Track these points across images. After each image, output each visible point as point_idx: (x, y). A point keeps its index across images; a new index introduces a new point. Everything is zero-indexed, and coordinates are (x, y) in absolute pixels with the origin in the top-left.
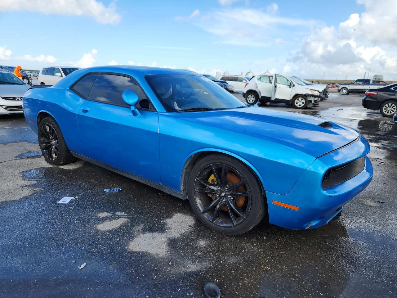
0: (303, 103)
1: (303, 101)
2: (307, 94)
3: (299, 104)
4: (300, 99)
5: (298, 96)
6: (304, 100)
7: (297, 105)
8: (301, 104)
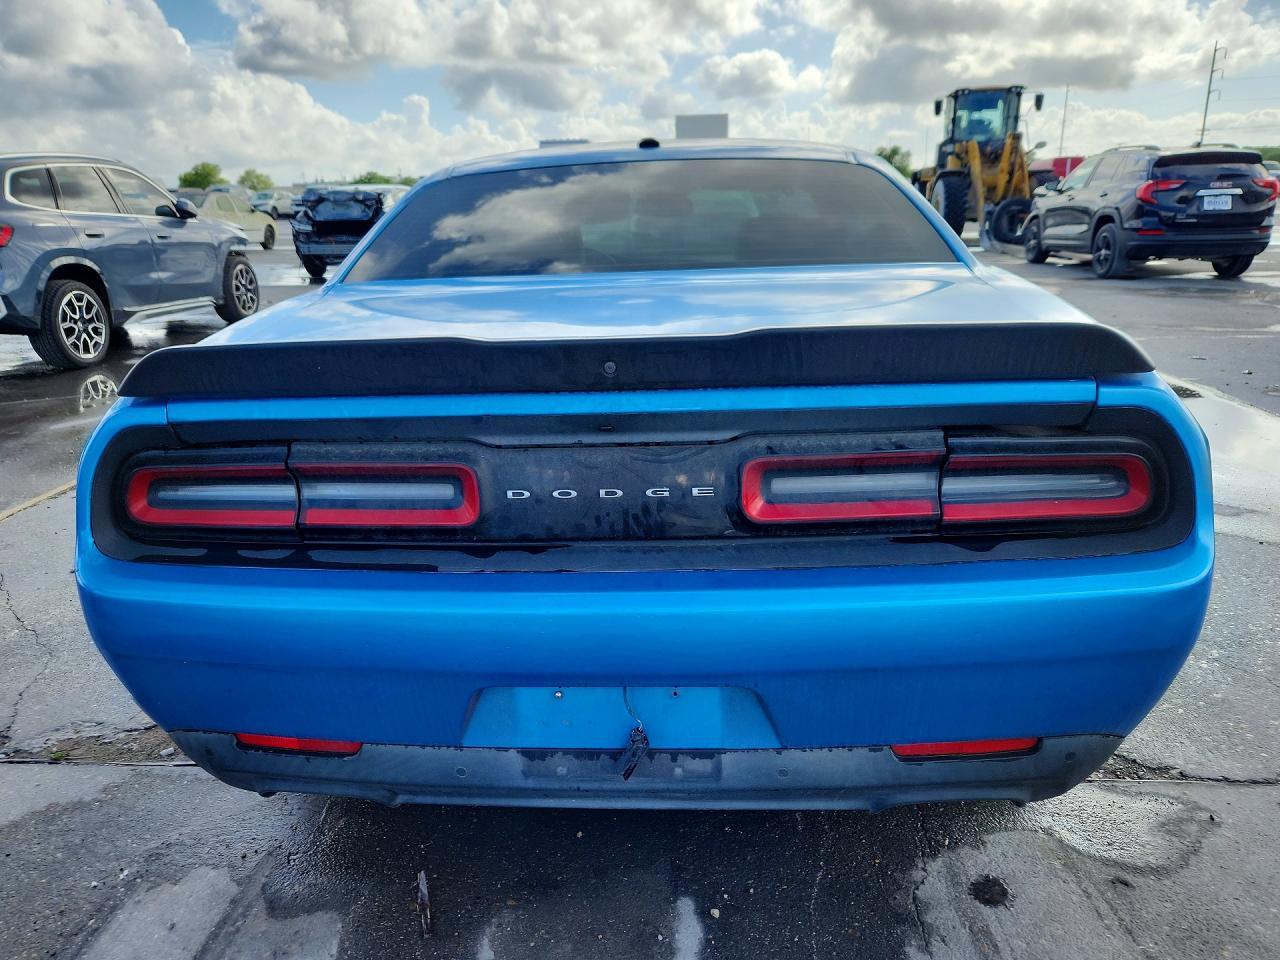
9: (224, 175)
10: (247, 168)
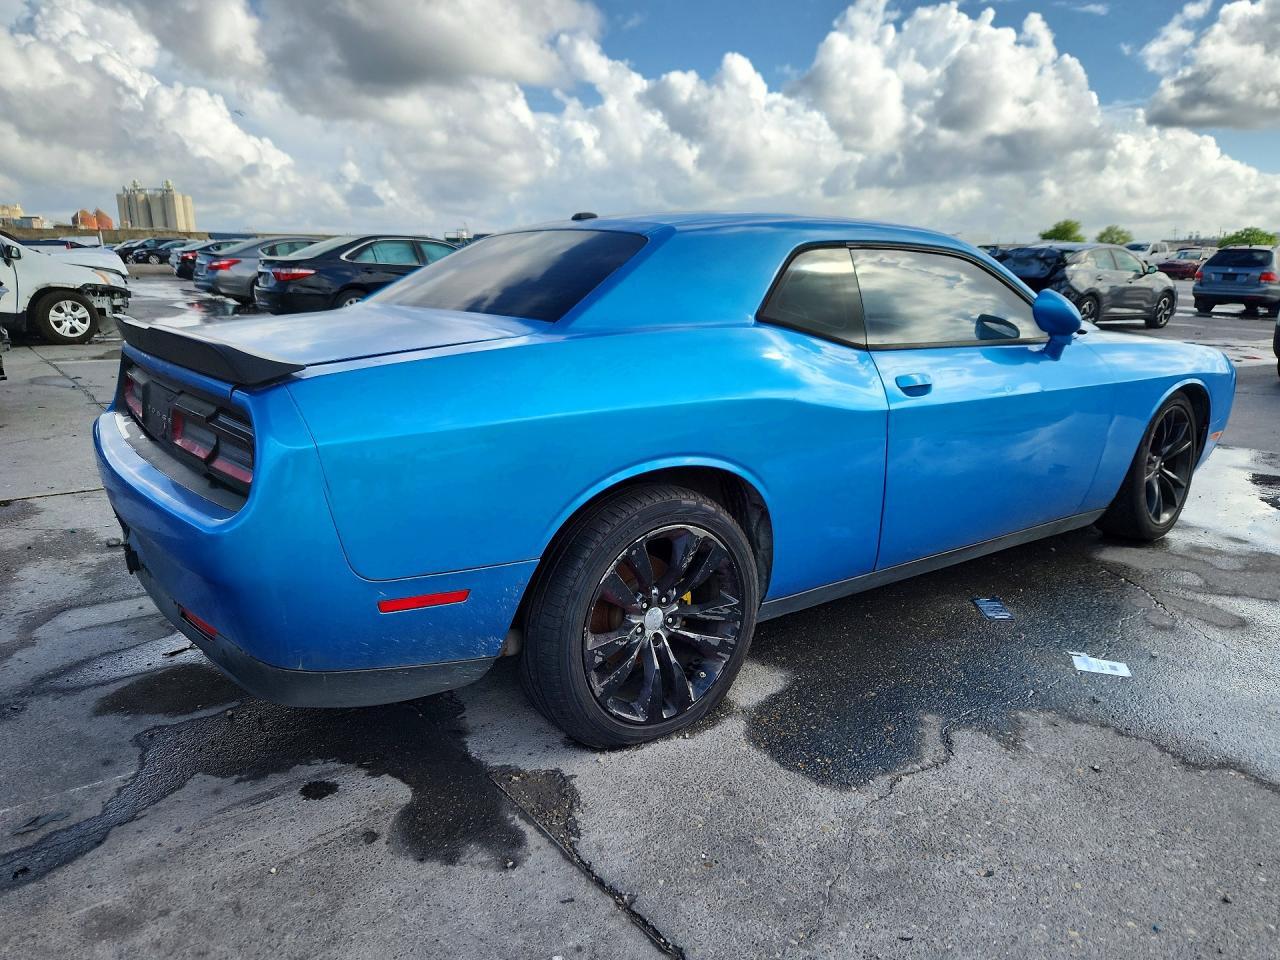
0: (83, 320)
1: (82, 312)
2: (90, 285)
3: (67, 325)
4: (67, 305)
5: (53, 295)
6: (82, 309)
7: (64, 331)
8: (77, 323)
9: (1081, 232)
10: (1109, 225)
